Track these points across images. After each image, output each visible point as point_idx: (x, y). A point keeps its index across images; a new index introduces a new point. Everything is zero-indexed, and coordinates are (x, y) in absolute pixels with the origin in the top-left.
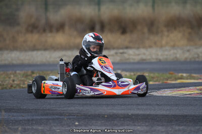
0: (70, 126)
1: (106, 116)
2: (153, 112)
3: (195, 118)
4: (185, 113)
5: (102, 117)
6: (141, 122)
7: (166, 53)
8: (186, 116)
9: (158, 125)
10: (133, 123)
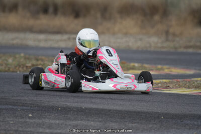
0: (23, 118)
1: (60, 109)
2: (106, 107)
3: (148, 115)
4: (138, 110)
5: (56, 109)
6: (95, 117)
7: (119, 40)
8: (139, 112)
9: (111, 121)
10: (86, 117)
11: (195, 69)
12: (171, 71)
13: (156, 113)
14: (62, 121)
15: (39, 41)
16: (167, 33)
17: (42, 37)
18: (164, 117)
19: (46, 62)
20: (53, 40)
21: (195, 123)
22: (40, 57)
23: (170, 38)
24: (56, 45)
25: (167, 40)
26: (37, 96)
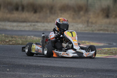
0: (4, 71)
1: (25, 66)
2: (52, 65)
3: (77, 70)
4: (71, 66)
5: (23, 66)
6: (46, 71)
8: (71, 68)
9: (55, 73)
10: (41, 71)
11: (104, 43)
12: (90, 44)
13: (81, 68)
14: (27, 73)
15: (13, 26)
16: (88, 22)
17: (15, 24)
18: (86, 71)
19: (17, 39)
20: (21, 26)
21: (104, 74)
22: (14, 36)
23: (90, 25)
24: (23, 29)
25: (88, 26)
26: (12, 59)
